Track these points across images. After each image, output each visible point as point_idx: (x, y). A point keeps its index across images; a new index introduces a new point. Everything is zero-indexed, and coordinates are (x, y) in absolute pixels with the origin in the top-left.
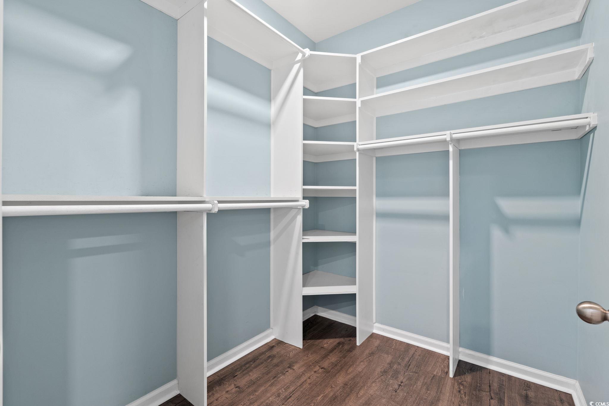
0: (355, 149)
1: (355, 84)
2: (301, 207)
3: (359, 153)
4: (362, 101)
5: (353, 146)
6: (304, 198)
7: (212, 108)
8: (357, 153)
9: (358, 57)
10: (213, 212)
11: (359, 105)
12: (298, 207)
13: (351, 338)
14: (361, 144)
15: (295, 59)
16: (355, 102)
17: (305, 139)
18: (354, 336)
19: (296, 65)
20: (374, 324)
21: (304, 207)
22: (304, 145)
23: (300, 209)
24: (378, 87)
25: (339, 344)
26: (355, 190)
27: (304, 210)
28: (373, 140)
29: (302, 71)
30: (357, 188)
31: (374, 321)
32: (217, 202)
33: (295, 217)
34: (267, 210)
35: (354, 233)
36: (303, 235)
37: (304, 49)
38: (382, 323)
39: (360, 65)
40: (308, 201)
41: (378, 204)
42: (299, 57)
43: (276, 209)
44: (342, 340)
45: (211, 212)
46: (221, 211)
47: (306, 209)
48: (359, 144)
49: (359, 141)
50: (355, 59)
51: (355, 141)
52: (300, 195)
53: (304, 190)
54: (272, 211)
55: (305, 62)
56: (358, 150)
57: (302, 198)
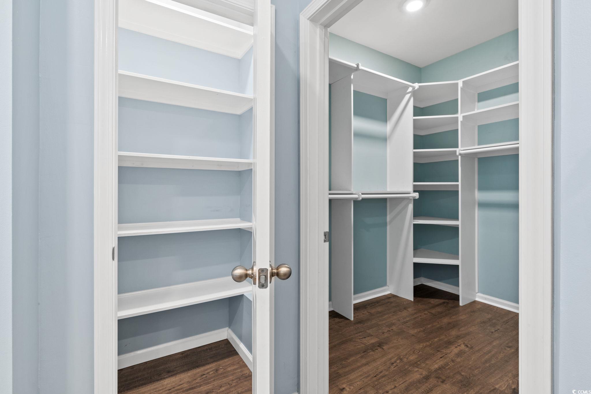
0: (458, 154)
1: (457, 99)
2: (412, 198)
3: (461, 156)
4: (463, 116)
5: (456, 151)
6: (414, 191)
7: (357, 135)
8: (460, 157)
9: (460, 83)
10: (359, 200)
11: (460, 119)
12: (410, 198)
13: (455, 301)
14: (462, 150)
15: (407, 91)
16: (457, 117)
17: (415, 148)
18: (458, 300)
19: (407, 95)
20: (476, 293)
21: (415, 198)
22: (414, 152)
23: (411, 199)
24: (479, 100)
25: (444, 303)
26: (458, 185)
27: (415, 201)
28: (474, 146)
29: (412, 99)
30: (459, 183)
31: (477, 291)
32: (361, 194)
33: (406, 206)
34: (385, 200)
35: (457, 219)
36: (414, 219)
37: (413, 83)
38: (484, 293)
39: (461, 89)
40: (418, 193)
41: (479, 196)
42: (410, 89)
43: (391, 199)
44: (447, 301)
45: (357, 200)
46: (363, 199)
47: (417, 199)
48: (460, 150)
49: (461, 147)
50: (457, 84)
51: (458, 147)
52: (410, 189)
53: (414, 186)
54: (388, 201)
55: (415, 93)
56: (460, 154)
57: (413, 192)
